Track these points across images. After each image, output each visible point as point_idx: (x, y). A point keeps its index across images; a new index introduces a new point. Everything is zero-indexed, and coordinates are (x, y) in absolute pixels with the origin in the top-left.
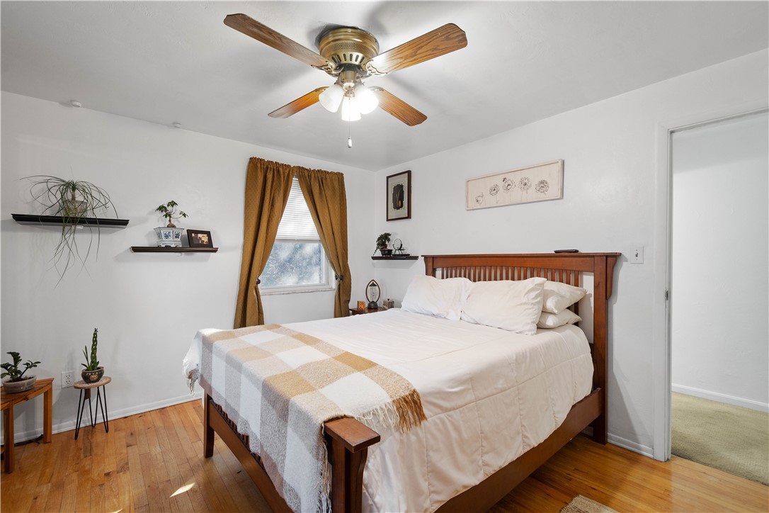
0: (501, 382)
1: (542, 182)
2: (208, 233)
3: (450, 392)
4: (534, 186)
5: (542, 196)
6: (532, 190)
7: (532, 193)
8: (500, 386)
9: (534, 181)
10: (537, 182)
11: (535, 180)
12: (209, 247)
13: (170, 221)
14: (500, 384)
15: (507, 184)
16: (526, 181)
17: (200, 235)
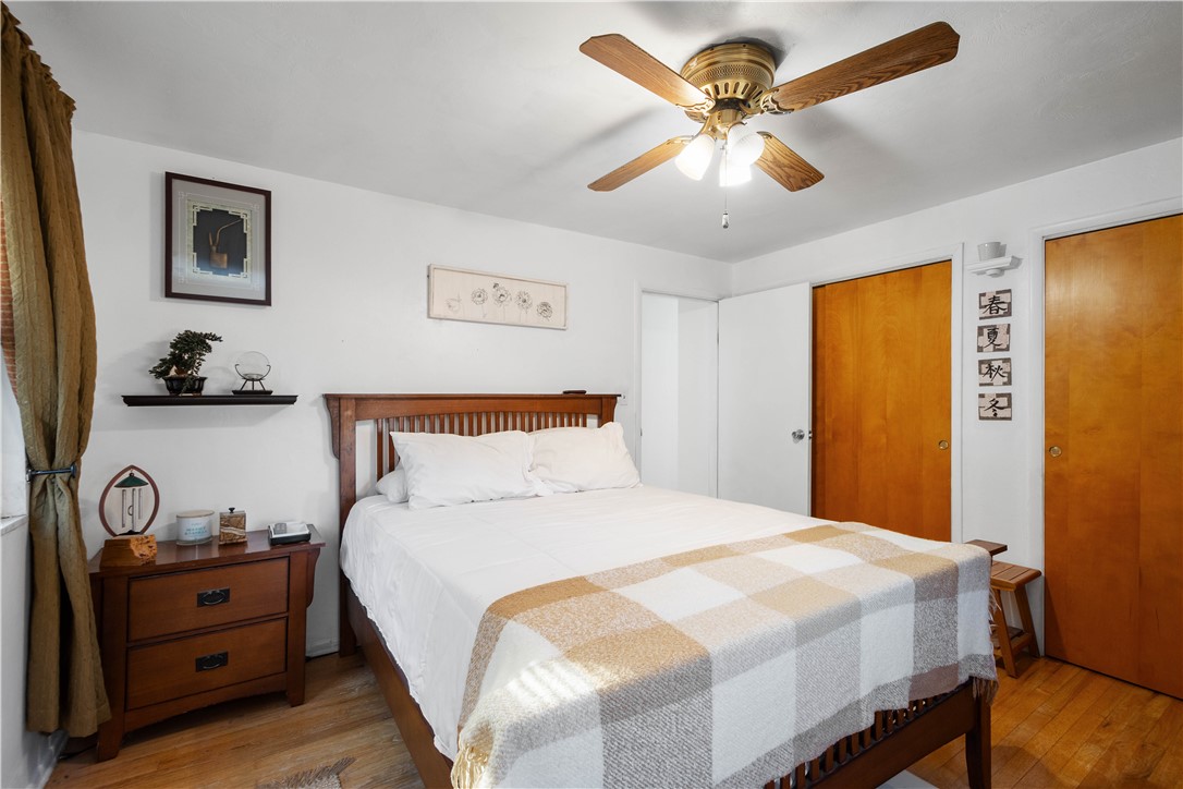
1: (545, 304)
4: (535, 307)
5: (544, 322)
6: (533, 311)
7: (532, 316)
9: (536, 300)
10: (539, 303)
11: (537, 298)
15: (499, 293)
16: (526, 297)
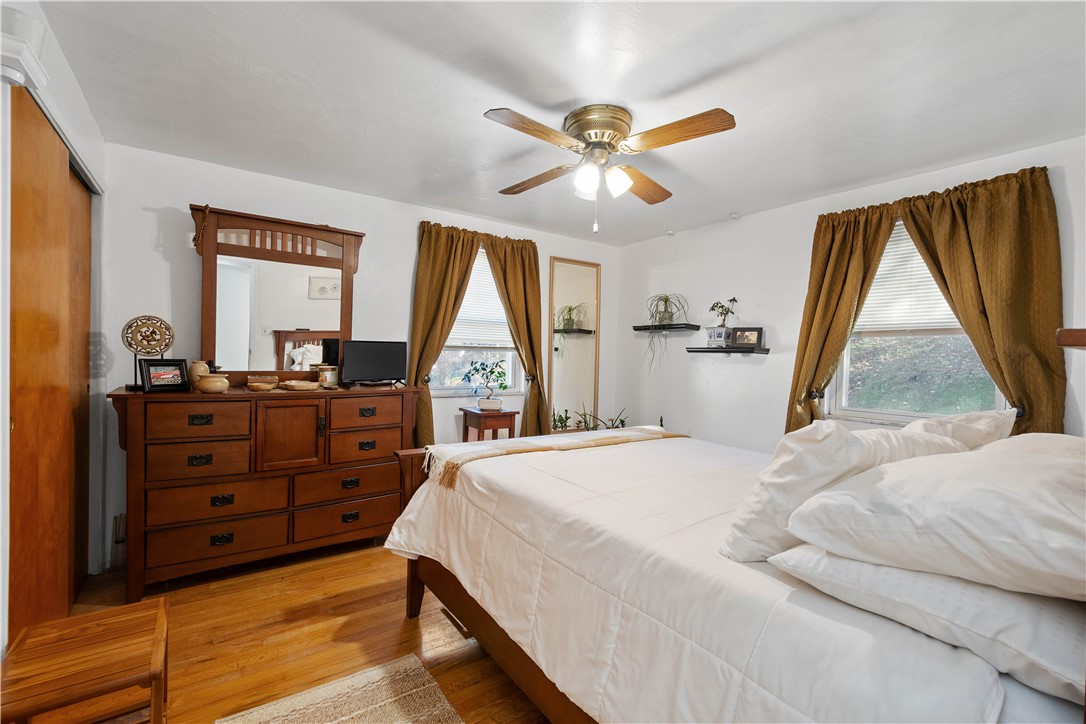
0: (524, 526)
2: (760, 331)
3: (474, 486)
8: (519, 528)
12: (758, 348)
13: (724, 320)
14: (521, 527)
17: (747, 333)
